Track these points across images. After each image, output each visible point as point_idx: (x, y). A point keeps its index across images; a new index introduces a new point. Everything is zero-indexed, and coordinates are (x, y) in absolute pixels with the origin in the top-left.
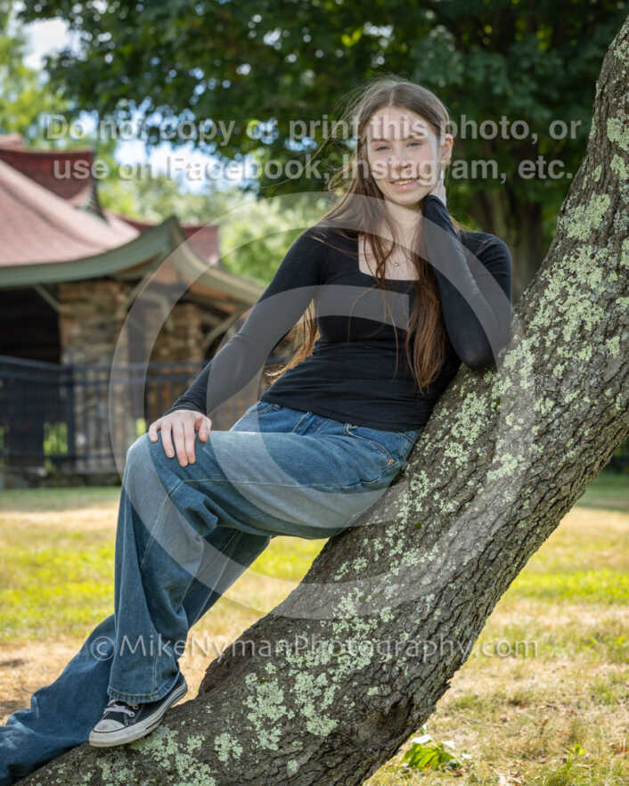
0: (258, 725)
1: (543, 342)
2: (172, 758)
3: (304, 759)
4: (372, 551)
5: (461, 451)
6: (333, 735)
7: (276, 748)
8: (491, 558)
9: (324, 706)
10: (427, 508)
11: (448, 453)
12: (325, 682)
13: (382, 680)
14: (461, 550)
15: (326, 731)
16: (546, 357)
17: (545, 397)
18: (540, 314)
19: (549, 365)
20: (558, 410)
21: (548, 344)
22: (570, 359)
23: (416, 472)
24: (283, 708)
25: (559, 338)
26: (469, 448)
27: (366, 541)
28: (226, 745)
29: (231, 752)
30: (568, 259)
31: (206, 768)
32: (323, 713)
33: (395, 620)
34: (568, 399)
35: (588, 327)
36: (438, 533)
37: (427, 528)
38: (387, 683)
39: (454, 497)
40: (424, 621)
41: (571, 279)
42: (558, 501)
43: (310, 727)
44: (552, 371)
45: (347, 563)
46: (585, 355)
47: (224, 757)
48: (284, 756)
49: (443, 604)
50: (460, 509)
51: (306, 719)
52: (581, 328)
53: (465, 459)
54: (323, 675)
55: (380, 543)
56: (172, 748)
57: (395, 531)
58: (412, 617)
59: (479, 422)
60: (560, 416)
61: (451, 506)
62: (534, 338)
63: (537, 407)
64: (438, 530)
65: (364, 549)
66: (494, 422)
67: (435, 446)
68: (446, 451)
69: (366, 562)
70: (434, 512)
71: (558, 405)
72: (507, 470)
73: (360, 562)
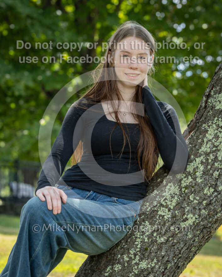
1: (207, 160)
4: (123, 261)
5: (167, 212)
10: (150, 240)
14: (167, 261)
16: (209, 167)
17: (209, 187)
18: (204, 145)
19: (211, 172)
20: (216, 194)
21: (210, 161)
23: (143, 222)
26: (171, 210)
27: (119, 256)
30: (218, 120)
34: (220, 188)
36: (156, 253)
37: (150, 250)
39: (164, 235)
42: (208, 238)
44: (213, 174)
45: (110, 267)
50: (167, 241)
53: (170, 216)
55: (127, 257)
57: (134, 251)
59: (176, 198)
60: (216, 196)
61: (162, 239)
62: (202, 157)
63: (205, 192)
64: (156, 251)
65: (119, 260)
66: (184, 198)
67: (153, 209)
68: (159, 212)
69: (121, 267)
70: (154, 242)
71: (215, 191)
72: (190, 222)
73: (117, 266)
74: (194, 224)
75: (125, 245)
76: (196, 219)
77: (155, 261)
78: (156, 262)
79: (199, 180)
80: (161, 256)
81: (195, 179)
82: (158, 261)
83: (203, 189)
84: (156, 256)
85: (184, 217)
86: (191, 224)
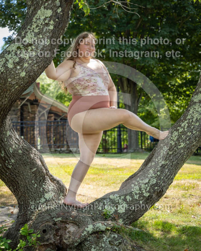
0: (134, 194)
1: (189, 121)
2: (118, 200)
3: (143, 201)
5: (173, 142)
6: (149, 196)
7: (138, 199)
8: (179, 163)
9: (147, 191)
12: (147, 186)
13: (158, 186)
14: (173, 161)
15: (147, 195)
16: (190, 124)
17: (190, 132)
18: (188, 116)
19: (190, 126)
20: (192, 135)
21: (190, 122)
22: (194, 125)
24: (139, 191)
25: (192, 121)
26: (175, 142)
28: (128, 198)
29: (129, 199)
30: (194, 106)
31: (125, 202)
32: (147, 192)
33: (160, 175)
34: (194, 133)
35: (198, 119)
38: (159, 186)
39: (172, 151)
40: (166, 175)
41: (195, 110)
42: (191, 152)
43: (144, 195)
46: (197, 124)
47: (128, 200)
48: (139, 200)
49: (169, 172)
50: (173, 153)
51: (143, 193)
52: (197, 119)
53: (174, 144)
54: (147, 185)
56: (118, 198)
58: (163, 174)
59: (177, 137)
60: (192, 136)
61: (171, 153)
62: (187, 121)
63: (188, 134)
66: (180, 137)
71: (192, 134)
72: (182, 146)
74: (184, 147)
76: (184, 145)
77: (168, 161)
79: (186, 130)
81: (184, 129)
82: (169, 161)
83: (187, 133)
85: (180, 144)
86: (183, 147)
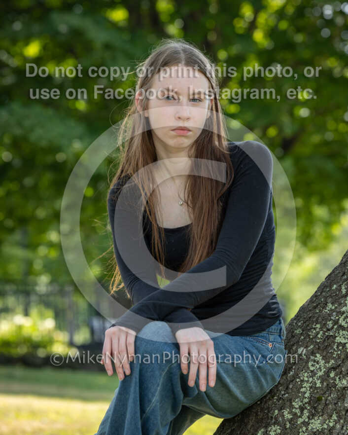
4: (283, 419)
10: (325, 384)
11: (338, 339)
23: (312, 355)
27: (276, 412)
36: (335, 404)
37: (326, 400)
45: (263, 430)
55: (289, 413)
57: (300, 404)
61: (344, 382)
64: (336, 402)
65: (276, 419)
67: (327, 334)
68: (337, 338)
69: (280, 429)
70: (330, 387)
73: (274, 429)
75: (285, 394)
78: (336, 419)
80: (344, 409)
84: (335, 410)
